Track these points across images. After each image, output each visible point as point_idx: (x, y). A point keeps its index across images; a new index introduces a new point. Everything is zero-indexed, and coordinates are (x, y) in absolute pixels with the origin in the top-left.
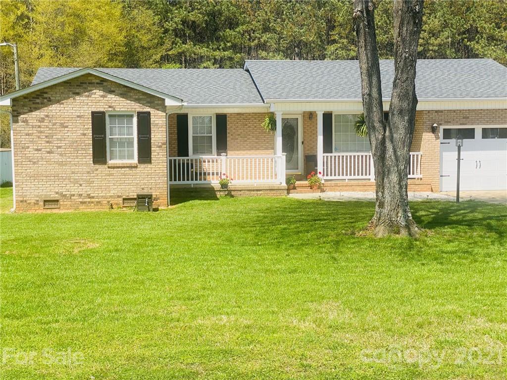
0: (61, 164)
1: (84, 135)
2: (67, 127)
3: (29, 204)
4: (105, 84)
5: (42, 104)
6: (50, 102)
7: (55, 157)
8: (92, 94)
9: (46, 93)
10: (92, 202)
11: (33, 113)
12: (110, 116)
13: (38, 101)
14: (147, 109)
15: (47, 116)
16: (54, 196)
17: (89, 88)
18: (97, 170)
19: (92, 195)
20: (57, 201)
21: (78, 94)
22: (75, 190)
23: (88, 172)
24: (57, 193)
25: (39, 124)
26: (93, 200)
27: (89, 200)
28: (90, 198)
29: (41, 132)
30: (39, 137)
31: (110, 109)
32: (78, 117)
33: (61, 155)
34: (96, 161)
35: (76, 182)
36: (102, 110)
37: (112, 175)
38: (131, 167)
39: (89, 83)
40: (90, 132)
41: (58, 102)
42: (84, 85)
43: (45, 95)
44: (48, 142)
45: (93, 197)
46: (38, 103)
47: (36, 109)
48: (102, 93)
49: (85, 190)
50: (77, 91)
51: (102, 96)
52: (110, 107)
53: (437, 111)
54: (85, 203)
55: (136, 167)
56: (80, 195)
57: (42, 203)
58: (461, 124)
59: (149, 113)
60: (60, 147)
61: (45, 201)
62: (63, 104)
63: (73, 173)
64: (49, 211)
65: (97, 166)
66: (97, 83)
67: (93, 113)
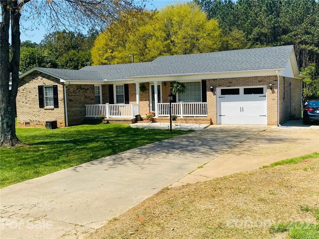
0: (30, 108)
1: (36, 96)
2: (31, 92)
3: (21, 124)
4: (42, 74)
5: (23, 83)
6: (26, 82)
7: (28, 105)
8: (38, 78)
9: (24, 79)
10: (40, 124)
11: (21, 87)
12: (45, 87)
14: (56, 84)
15: (25, 88)
16: (28, 121)
17: (37, 76)
18: (41, 110)
19: (40, 121)
20: (29, 123)
21: (34, 78)
22: (34, 119)
23: (38, 111)
24: (29, 120)
25: (23, 91)
29: (23, 95)
30: (23, 97)
31: (44, 84)
32: (34, 88)
33: (30, 104)
34: (40, 107)
35: (34, 116)
36: (41, 85)
37: (45, 113)
38: (52, 109)
39: (37, 74)
40: (38, 94)
41: (28, 82)
43: (24, 80)
44: (26, 99)
47: (22, 85)
48: (41, 78)
49: (37, 119)
54: (38, 124)
56: (36, 121)
57: (25, 124)
59: (57, 86)
60: (29, 101)
63: (33, 112)
64: (27, 127)
66: (40, 74)
67: (39, 86)
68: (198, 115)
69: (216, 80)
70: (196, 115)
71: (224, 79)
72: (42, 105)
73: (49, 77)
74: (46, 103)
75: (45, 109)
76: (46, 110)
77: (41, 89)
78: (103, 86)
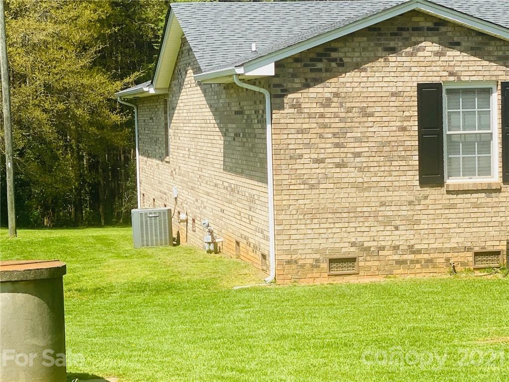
1: (403, 129)
2: (371, 115)
3: (303, 266)
4: (443, 29)
5: (327, 70)
6: (343, 67)
8: (418, 50)
9: (335, 50)
10: (418, 262)
11: (311, 90)
12: (450, 92)
13: (320, 65)
15: (336, 95)
16: (347, 251)
17: (413, 39)
18: (426, 198)
19: (417, 247)
20: (353, 260)
21: (393, 50)
22: (387, 238)
23: (410, 203)
24: (353, 244)
25: (322, 110)
26: (419, 257)
27: (412, 257)
28: (413, 253)
29: (325, 126)
30: (321, 136)
31: (451, 79)
32: (393, 94)
34: (423, 183)
35: (387, 222)
36: (436, 80)
38: (490, 191)
39: (414, 29)
40: (414, 125)
41: (357, 66)
42: (405, 34)
43: (334, 55)
44: (337, 145)
45: (419, 252)
46: (320, 70)
47: (317, 81)
48: (436, 48)
49: (403, 237)
50: (392, 44)
51: (437, 54)
52: (451, 74)
54: (403, 262)
55: (499, 190)
56: (396, 248)
57: (325, 265)
60: (358, 155)
61: (332, 261)
62: (365, 70)
63: (383, 204)
65: (428, 191)
66: (429, 29)
72: (432, 173)
75: (448, 192)
76: (457, 192)
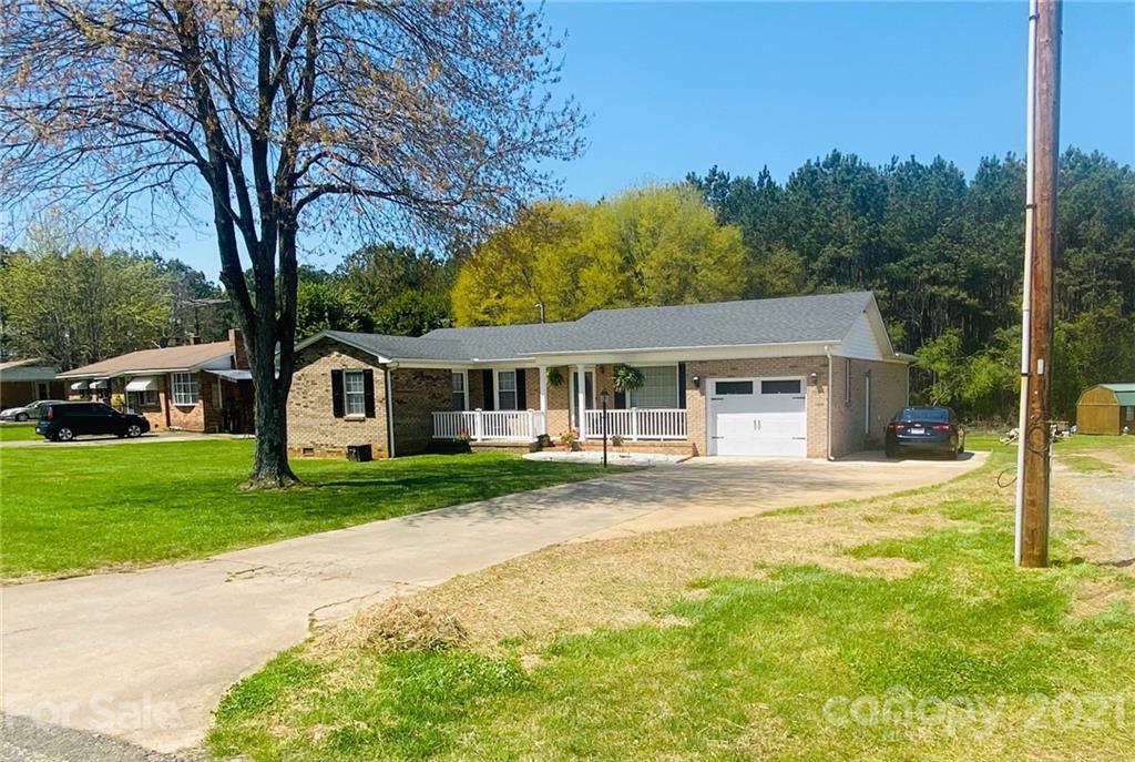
0: (313, 417)
1: (327, 391)
2: (316, 384)
7: (309, 411)
8: (331, 355)
9: (303, 354)
10: (335, 452)
12: (347, 374)
14: (370, 367)
16: (310, 445)
17: (329, 350)
18: (337, 423)
19: (335, 445)
20: (311, 449)
21: (323, 355)
22: (323, 440)
23: (331, 425)
24: (312, 442)
26: (335, 450)
27: (333, 449)
31: (344, 368)
32: (323, 374)
33: (313, 408)
34: (336, 415)
35: (323, 433)
36: (338, 368)
37: (347, 427)
38: (360, 420)
40: (331, 388)
45: (336, 447)
48: (337, 353)
49: (329, 440)
51: (338, 357)
52: (345, 366)
53: (700, 362)
54: (330, 452)
55: (363, 420)
56: (327, 445)
57: (302, 451)
58: (729, 376)
59: (371, 370)
60: (311, 402)
61: (304, 450)
62: (313, 364)
63: (321, 425)
64: (308, 458)
65: (337, 419)
66: (334, 346)
67: (333, 371)
68: (668, 437)
69: (706, 362)
70: (664, 436)
71: (721, 361)
72: (339, 411)
73: (355, 352)
74: (349, 407)
75: (345, 420)
76: (348, 421)
77: (337, 376)
78: (471, 372)
